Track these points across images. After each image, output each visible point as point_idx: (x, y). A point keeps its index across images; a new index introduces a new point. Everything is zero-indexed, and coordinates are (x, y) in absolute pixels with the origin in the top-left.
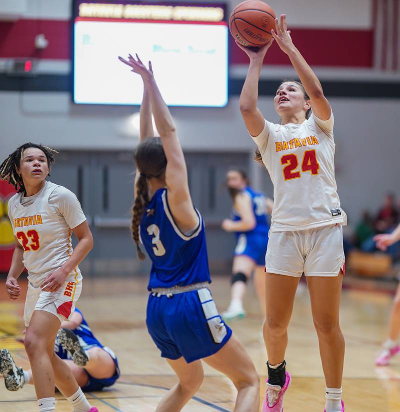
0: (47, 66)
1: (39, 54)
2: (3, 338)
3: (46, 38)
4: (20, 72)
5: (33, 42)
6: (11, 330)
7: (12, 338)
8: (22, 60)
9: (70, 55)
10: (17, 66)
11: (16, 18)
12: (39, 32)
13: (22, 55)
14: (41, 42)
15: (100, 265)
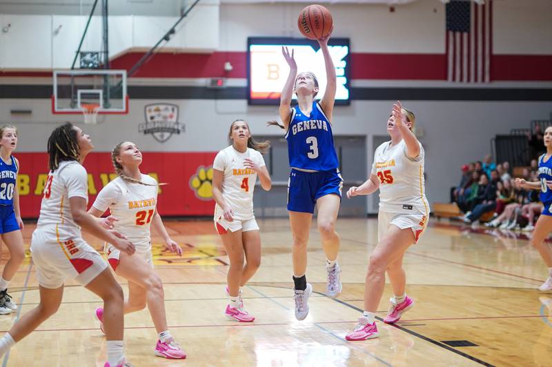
0: (232, 82)
1: (227, 74)
2: (207, 258)
3: (232, 64)
4: (215, 86)
5: (223, 66)
6: (212, 253)
7: (213, 258)
8: (216, 78)
9: (247, 76)
10: (213, 82)
11: (211, 52)
12: (227, 61)
13: (216, 76)
14: (228, 67)
15: (268, 211)
